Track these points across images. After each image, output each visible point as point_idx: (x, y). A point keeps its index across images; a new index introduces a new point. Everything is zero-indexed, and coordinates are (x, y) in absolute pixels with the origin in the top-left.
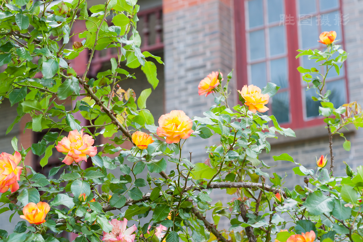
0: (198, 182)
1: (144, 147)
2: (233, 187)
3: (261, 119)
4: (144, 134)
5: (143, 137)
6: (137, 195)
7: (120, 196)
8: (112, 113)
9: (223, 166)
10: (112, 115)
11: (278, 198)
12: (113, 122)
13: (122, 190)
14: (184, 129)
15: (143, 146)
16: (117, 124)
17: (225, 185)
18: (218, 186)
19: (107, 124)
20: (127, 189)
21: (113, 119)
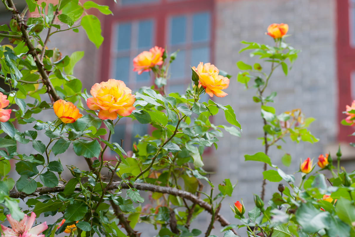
0: (125, 176)
1: (68, 120)
2: (158, 191)
3: (217, 106)
4: (70, 104)
5: (69, 107)
6: (51, 182)
7: (29, 179)
8: (45, 69)
9: (155, 162)
10: (45, 72)
11: (237, 207)
12: (44, 81)
13: (32, 173)
14: (125, 104)
15: (68, 118)
16: (47, 84)
17: (149, 187)
18: (142, 188)
19: (37, 82)
20: (38, 172)
21: (44, 77)
